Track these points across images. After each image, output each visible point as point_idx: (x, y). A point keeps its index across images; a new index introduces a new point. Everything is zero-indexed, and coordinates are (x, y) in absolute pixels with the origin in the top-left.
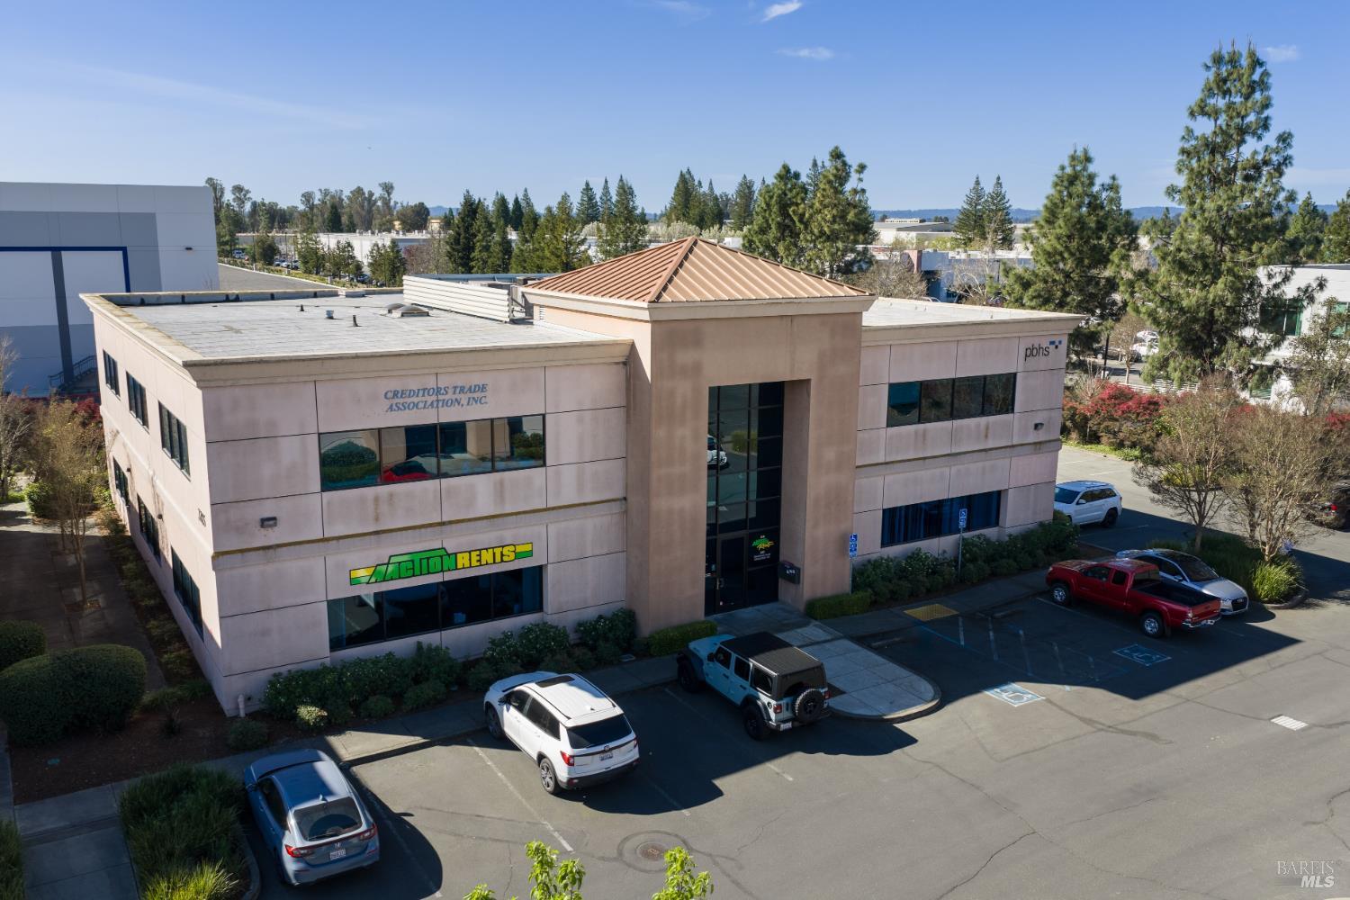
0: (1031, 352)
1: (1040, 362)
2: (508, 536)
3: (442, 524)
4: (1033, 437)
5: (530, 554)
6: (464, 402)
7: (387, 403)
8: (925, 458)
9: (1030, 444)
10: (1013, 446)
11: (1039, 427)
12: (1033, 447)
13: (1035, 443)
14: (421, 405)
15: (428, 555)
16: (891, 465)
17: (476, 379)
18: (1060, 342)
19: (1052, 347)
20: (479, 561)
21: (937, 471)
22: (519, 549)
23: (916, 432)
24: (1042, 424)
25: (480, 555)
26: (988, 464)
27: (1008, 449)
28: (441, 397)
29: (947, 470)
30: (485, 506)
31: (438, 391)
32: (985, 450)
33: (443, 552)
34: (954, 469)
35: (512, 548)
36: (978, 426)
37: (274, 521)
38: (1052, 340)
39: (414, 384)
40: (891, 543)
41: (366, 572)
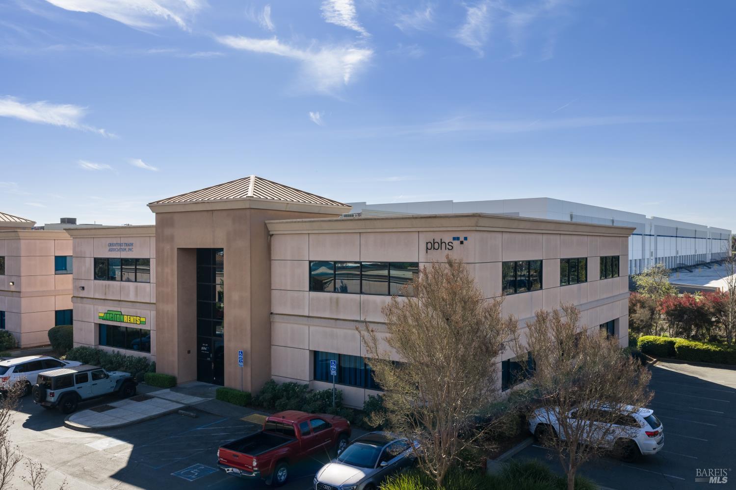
0: (432, 246)
2: (138, 312)
3: (120, 301)
5: (145, 323)
6: (127, 250)
7: (108, 248)
8: (337, 319)
14: (116, 250)
15: (117, 313)
16: (314, 319)
17: (130, 241)
18: (466, 239)
19: (456, 243)
20: (130, 320)
21: (350, 332)
22: (142, 319)
23: (331, 299)
25: (130, 318)
28: (121, 247)
30: (132, 298)
31: (121, 245)
33: (120, 314)
35: (139, 318)
37: (83, 288)
38: (456, 235)
39: (114, 241)
40: (321, 380)
41: (102, 315)
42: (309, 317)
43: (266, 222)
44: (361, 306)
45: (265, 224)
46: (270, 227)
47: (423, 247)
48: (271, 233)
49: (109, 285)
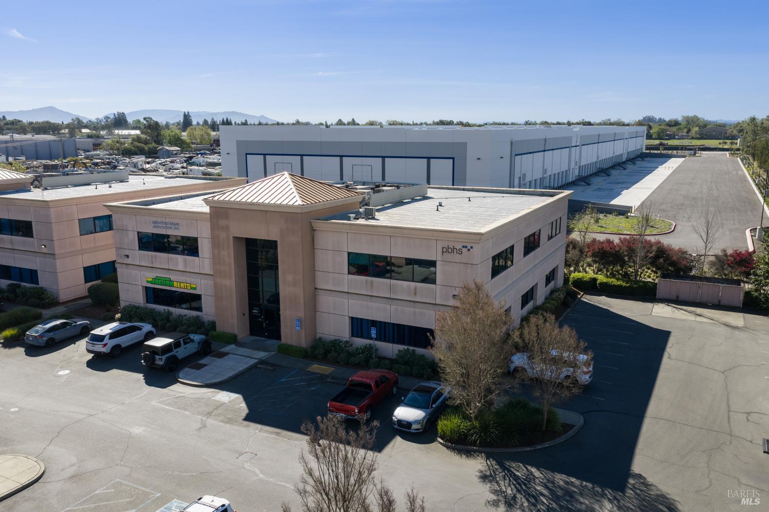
1: (456, 257)
2: (189, 280)
3: (168, 270)
4: (452, 302)
5: (195, 289)
8: (372, 296)
9: (450, 306)
10: (436, 304)
11: (456, 297)
15: (165, 279)
16: (352, 295)
17: (176, 221)
20: (180, 286)
21: (382, 305)
22: (192, 286)
23: (366, 281)
25: (180, 284)
26: (418, 310)
29: (388, 307)
30: (181, 268)
32: (414, 302)
33: (169, 280)
34: (393, 307)
35: (189, 284)
36: (409, 286)
37: (128, 256)
38: (465, 245)
39: (159, 220)
40: (357, 336)
41: (151, 280)
42: (348, 293)
43: (311, 221)
44: (391, 288)
45: (310, 222)
46: (314, 225)
47: (440, 250)
48: (314, 228)
49: (156, 256)
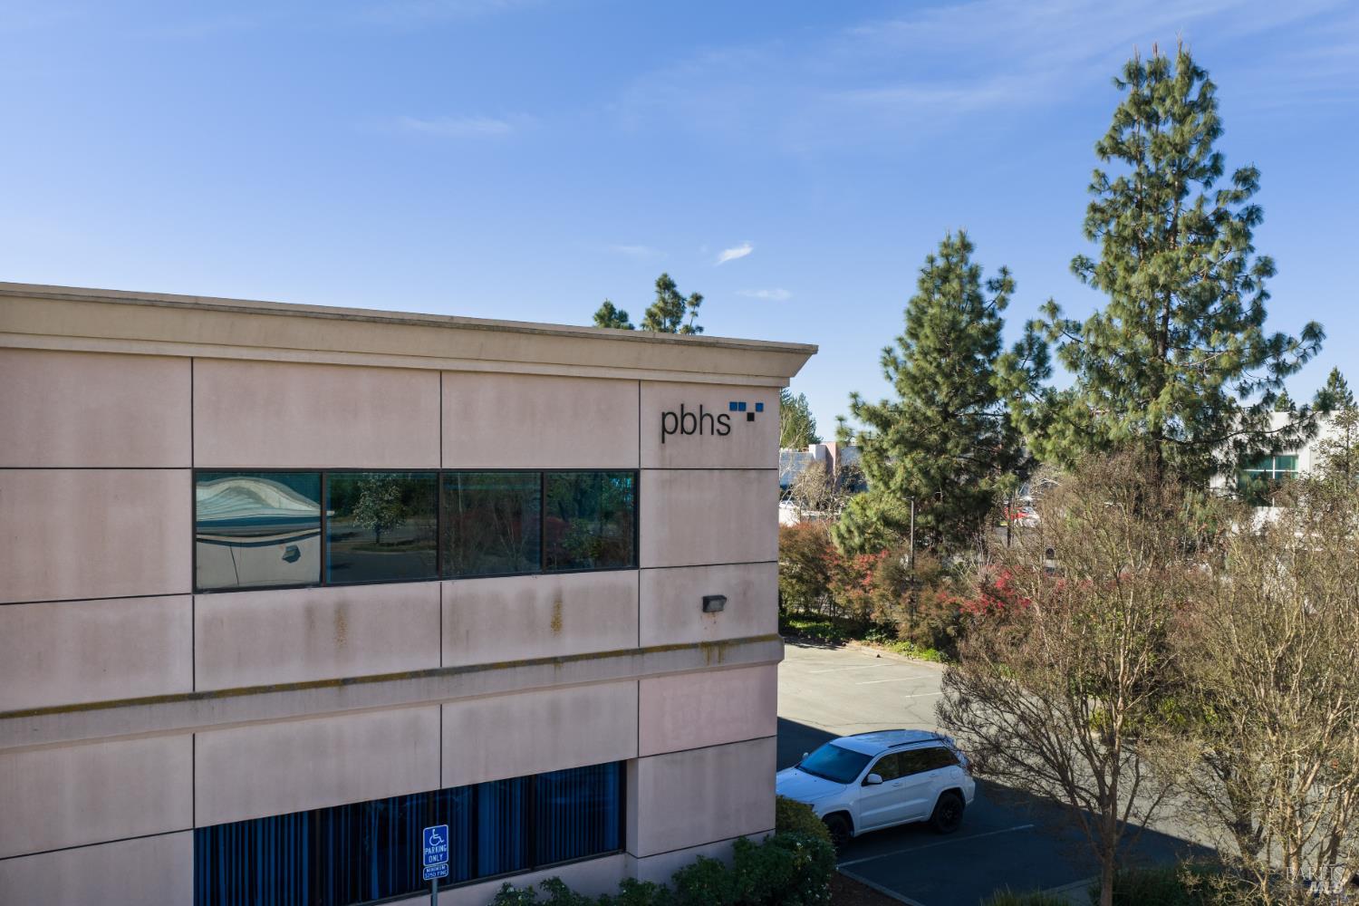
0: (676, 424)
1: (707, 448)
4: (700, 629)
8: (345, 682)
9: (694, 646)
10: (642, 651)
11: (713, 604)
12: (703, 653)
13: (706, 645)
16: (216, 702)
18: (760, 407)
19: (738, 418)
21: (396, 717)
23: (310, 612)
24: (721, 599)
26: (566, 696)
27: (626, 659)
29: (431, 714)
32: (554, 661)
34: (453, 711)
36: (529, 598)
38: (738, 397)
42: (195, 697)
44: (443, 622)
47: (653, 423)
